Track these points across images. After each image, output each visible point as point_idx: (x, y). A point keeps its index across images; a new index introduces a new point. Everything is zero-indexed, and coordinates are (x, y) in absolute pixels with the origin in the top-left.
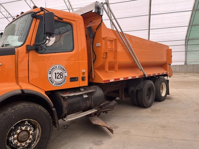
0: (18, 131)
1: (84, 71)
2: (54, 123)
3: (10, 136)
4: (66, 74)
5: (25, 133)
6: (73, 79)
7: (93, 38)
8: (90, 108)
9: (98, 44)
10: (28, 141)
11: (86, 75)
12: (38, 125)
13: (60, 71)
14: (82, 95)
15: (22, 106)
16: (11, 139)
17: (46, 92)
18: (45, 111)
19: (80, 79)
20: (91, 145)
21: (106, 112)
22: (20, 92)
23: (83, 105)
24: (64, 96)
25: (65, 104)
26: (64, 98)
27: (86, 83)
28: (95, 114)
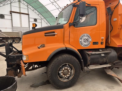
0: (63, 69)
1: (103, 38)
2: (82, 69)
3: (59, 70)
4: (90, 40)
5: (67, 71)
6: (95, 43)
7: (111, 15)
8: (106, 63)
9: (115, 19)
10: (68, 75)
11: (104, 41)
12: (73, 68)
13: (87, 38)
14: (100, 54)
15: (65, 56)
16: (60, 72)
17: (78, 50)
18: (77, 61)
19: (100, 43)
20: (106, 87)
22: (65, 48)
23: (101, 61)
24: (89, 53)
25: (89, 58)
26: (88, 54)
27: (103, 46)
28: (109, 68)
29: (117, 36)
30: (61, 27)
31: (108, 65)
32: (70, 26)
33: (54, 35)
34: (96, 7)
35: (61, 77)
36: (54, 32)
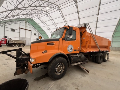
0: (58, 67)
1: (79, 47)
2: (68, 65)
4: (73, 48)
5: (60, 67)
6: (75, 50)
7: (82, 36)
8: (79, 61)
9: (83, 38)
10: (61, 70)
11: (79, 49)
12: (64, 65)
13: (71, 47)
14: (77, 56)
15: (60, 58)
16: (56, 69)
17: (67, 54)
18: (66, 61)
19: (77, 50)
21: (84, 63)
22: (60, 54)
25: (72, 59)
26: (72, 57)
27: (79, 52)
29: (85, 47)
30: (57, 40)
31: (81, 63)
32: (63, 40)
33: (53, 45)
34: (75, 31)
35: (57, 72)
36: (53, 43)
